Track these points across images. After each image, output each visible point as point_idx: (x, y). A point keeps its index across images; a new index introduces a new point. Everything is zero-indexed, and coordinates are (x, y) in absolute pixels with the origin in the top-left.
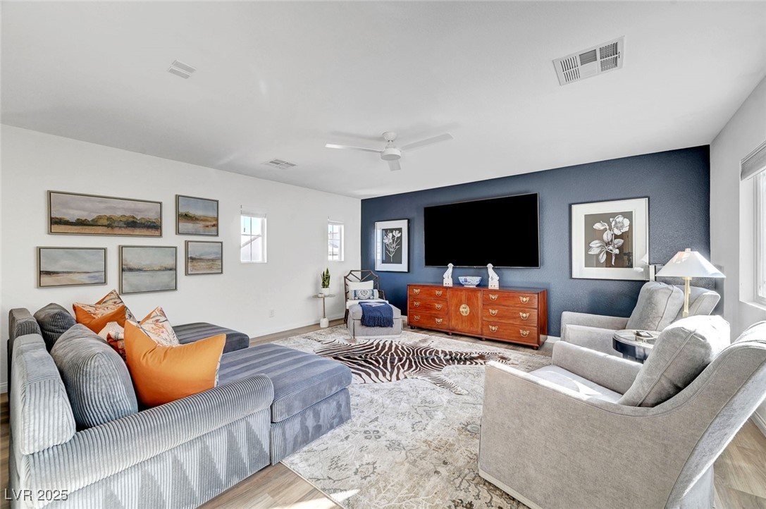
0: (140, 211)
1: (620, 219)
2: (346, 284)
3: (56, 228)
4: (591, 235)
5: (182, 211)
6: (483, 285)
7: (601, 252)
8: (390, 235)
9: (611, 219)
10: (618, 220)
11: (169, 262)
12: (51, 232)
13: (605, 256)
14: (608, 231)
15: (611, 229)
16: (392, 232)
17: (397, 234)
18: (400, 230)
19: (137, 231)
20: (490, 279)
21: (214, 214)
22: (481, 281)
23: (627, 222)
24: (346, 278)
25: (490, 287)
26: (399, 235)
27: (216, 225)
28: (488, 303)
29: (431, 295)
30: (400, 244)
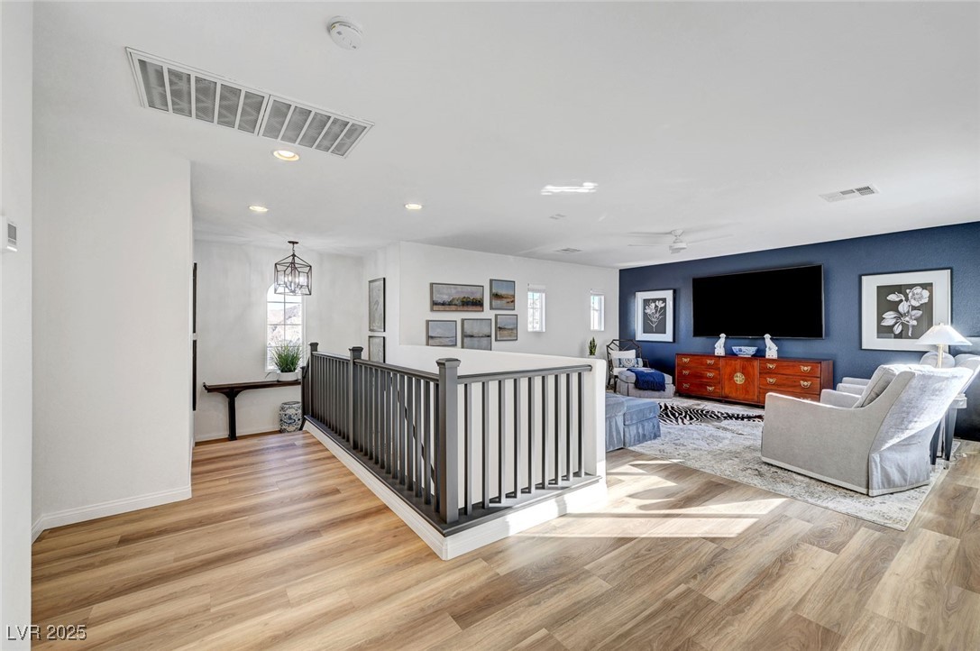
0: (472, 293)
1: (918, 290)
2: (608, 353)
3: (435, 308)
4: (884, 305)
5: (494, 291)
6: (760, 354)
7: (896, 323)
8: (653, 305)
9: (908, 291)
10: (915, 292)
11: (486, 331)
12: (432, 310)
13: (901, 327)
14: (904, 302)
15: (907, 300)
16: (655, 302)
17: (660, 304)
18: (664, 300)
19: (471, 308)
20: (767, 349)
21: (512, 293)
22: (758, 351)
23: (926, 293)
24: (608, 346)
25: (767, 357)
26: (663, 305)
27: (513, 301)
28: (765, 372)
29: (702, 364)
30: (664, 314)
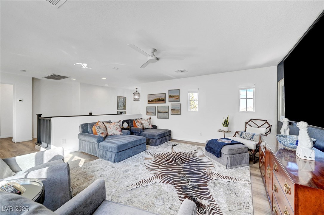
0: (161, 96)
5: (170, 95)
12: (148, 103)
19: (160, 102)
21: (178, 94)
24: (246, 123)
27: (179, 98)
